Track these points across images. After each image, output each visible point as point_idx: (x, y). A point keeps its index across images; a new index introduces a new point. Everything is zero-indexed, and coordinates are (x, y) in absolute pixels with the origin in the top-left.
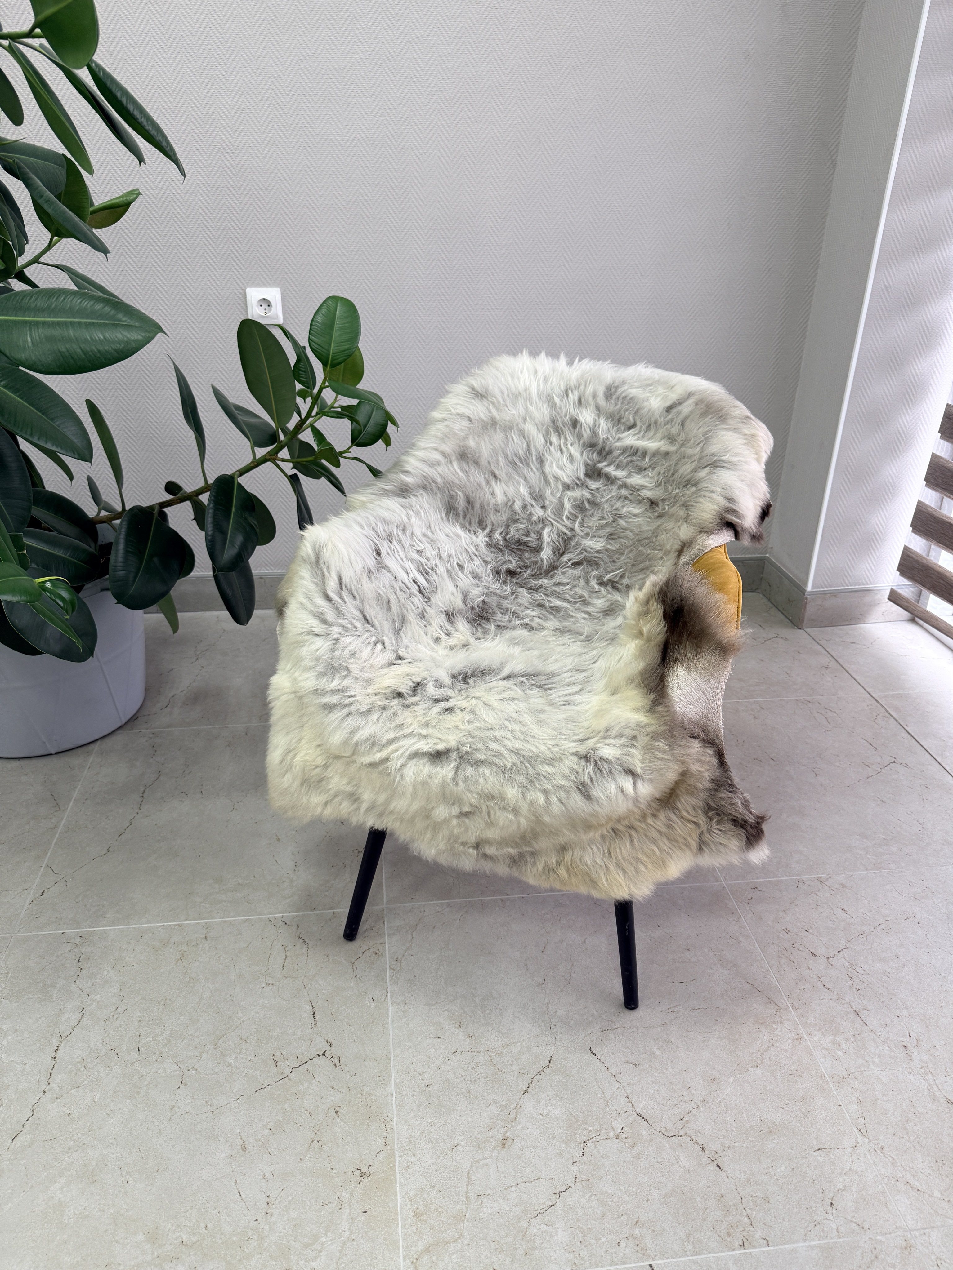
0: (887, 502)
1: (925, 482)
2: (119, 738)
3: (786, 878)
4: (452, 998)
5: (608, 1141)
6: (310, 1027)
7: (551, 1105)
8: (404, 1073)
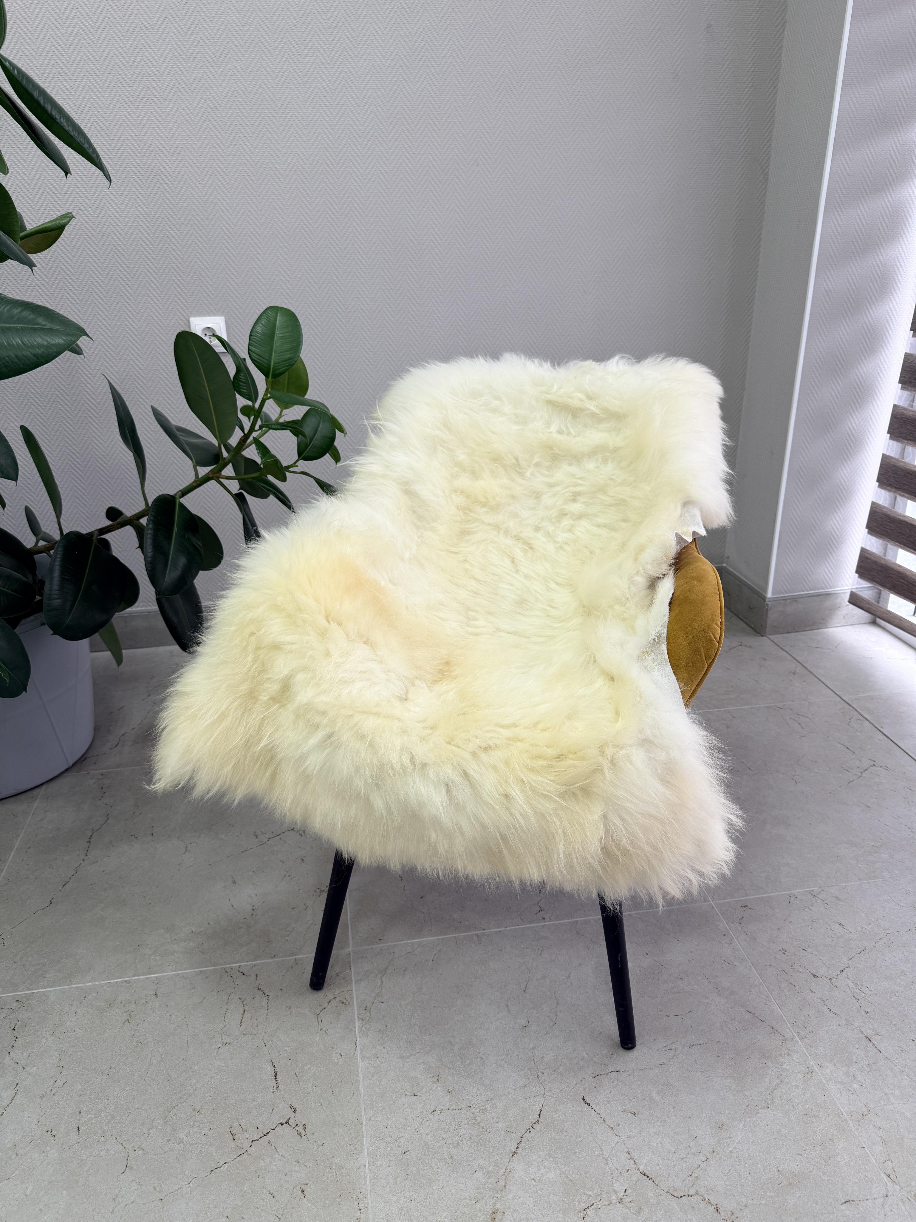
0: (841, 505)
1: (877, 484)
2: (66, 781)
3: (777, 894)
4: (429, 1048)
5: (611, 1207)
6: (272, 1091)
7: (544, 1168)
8: (378, 1139)
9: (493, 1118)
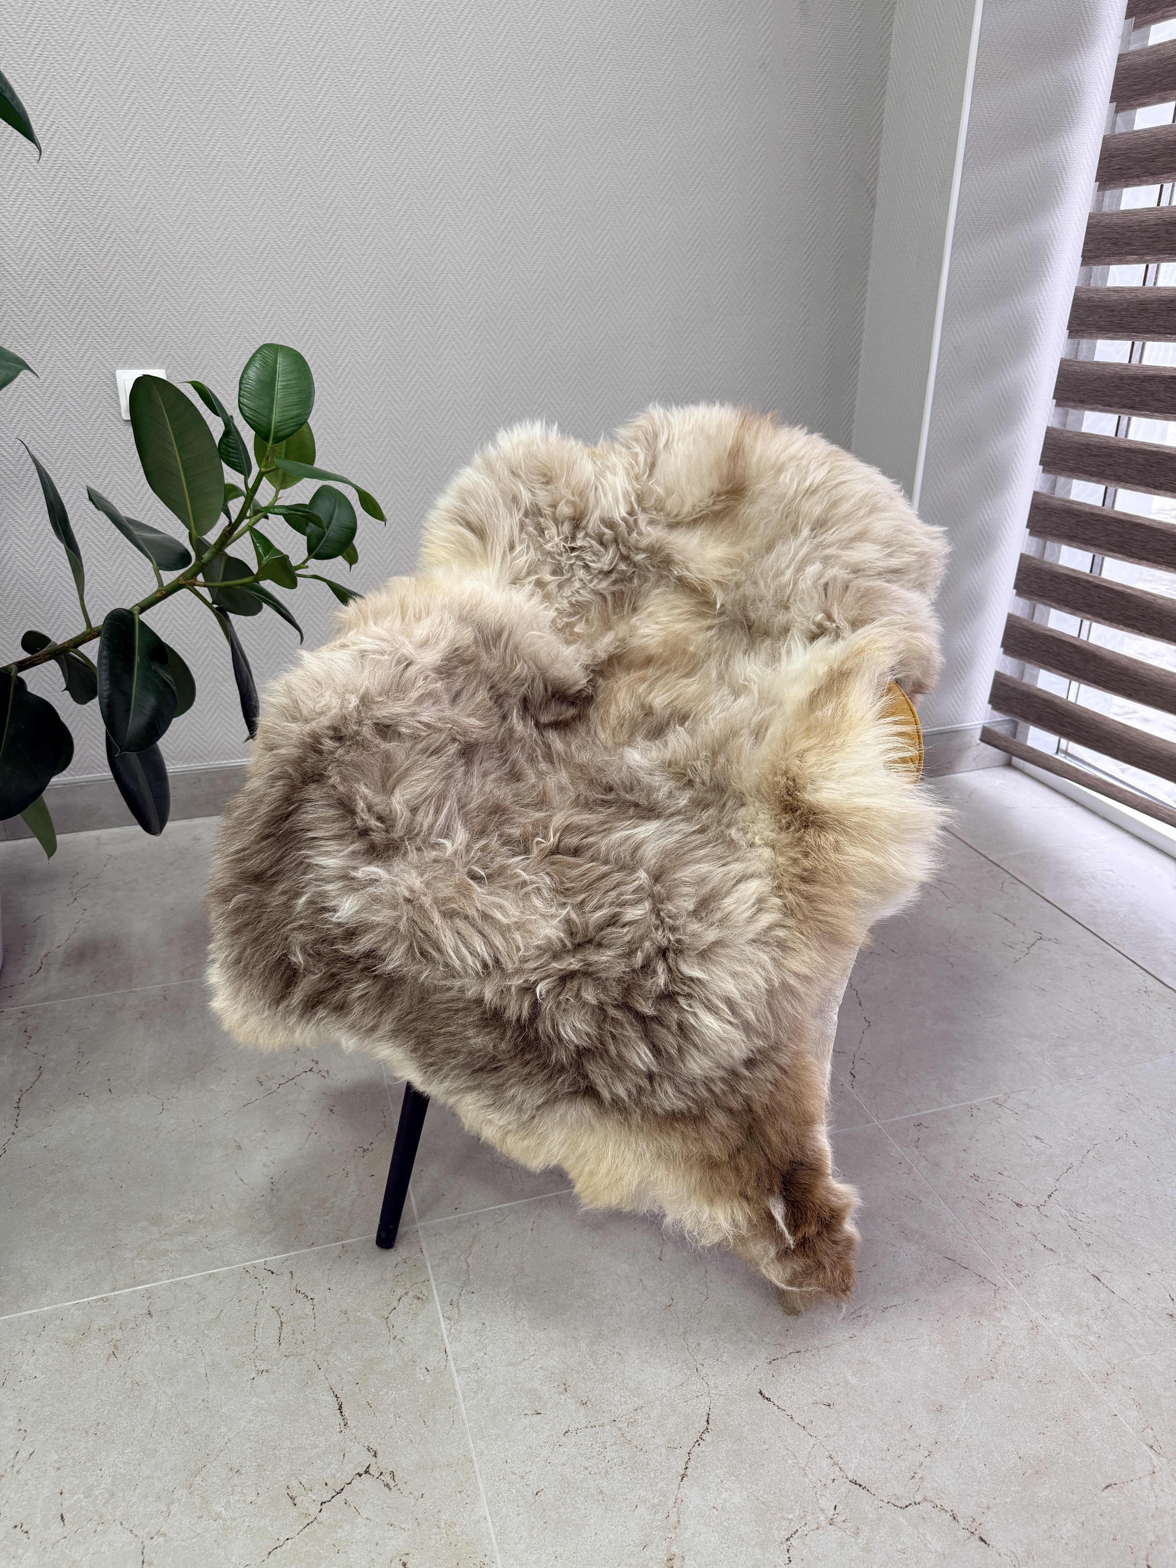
0: (973, 619)
1: (1015, 591)
3: (955, 1105)
5: (820, 1531)
6: (338, 1430)
7: (726, 1491)
8: (497, 1479)
9: (647, 1433)
